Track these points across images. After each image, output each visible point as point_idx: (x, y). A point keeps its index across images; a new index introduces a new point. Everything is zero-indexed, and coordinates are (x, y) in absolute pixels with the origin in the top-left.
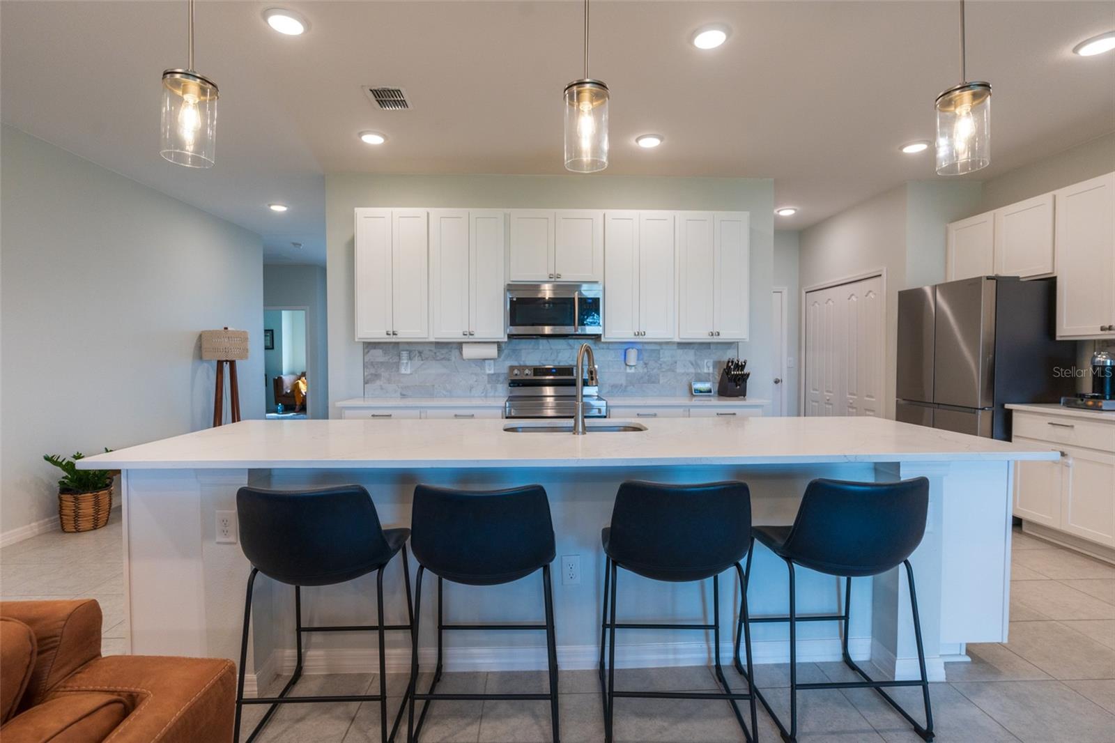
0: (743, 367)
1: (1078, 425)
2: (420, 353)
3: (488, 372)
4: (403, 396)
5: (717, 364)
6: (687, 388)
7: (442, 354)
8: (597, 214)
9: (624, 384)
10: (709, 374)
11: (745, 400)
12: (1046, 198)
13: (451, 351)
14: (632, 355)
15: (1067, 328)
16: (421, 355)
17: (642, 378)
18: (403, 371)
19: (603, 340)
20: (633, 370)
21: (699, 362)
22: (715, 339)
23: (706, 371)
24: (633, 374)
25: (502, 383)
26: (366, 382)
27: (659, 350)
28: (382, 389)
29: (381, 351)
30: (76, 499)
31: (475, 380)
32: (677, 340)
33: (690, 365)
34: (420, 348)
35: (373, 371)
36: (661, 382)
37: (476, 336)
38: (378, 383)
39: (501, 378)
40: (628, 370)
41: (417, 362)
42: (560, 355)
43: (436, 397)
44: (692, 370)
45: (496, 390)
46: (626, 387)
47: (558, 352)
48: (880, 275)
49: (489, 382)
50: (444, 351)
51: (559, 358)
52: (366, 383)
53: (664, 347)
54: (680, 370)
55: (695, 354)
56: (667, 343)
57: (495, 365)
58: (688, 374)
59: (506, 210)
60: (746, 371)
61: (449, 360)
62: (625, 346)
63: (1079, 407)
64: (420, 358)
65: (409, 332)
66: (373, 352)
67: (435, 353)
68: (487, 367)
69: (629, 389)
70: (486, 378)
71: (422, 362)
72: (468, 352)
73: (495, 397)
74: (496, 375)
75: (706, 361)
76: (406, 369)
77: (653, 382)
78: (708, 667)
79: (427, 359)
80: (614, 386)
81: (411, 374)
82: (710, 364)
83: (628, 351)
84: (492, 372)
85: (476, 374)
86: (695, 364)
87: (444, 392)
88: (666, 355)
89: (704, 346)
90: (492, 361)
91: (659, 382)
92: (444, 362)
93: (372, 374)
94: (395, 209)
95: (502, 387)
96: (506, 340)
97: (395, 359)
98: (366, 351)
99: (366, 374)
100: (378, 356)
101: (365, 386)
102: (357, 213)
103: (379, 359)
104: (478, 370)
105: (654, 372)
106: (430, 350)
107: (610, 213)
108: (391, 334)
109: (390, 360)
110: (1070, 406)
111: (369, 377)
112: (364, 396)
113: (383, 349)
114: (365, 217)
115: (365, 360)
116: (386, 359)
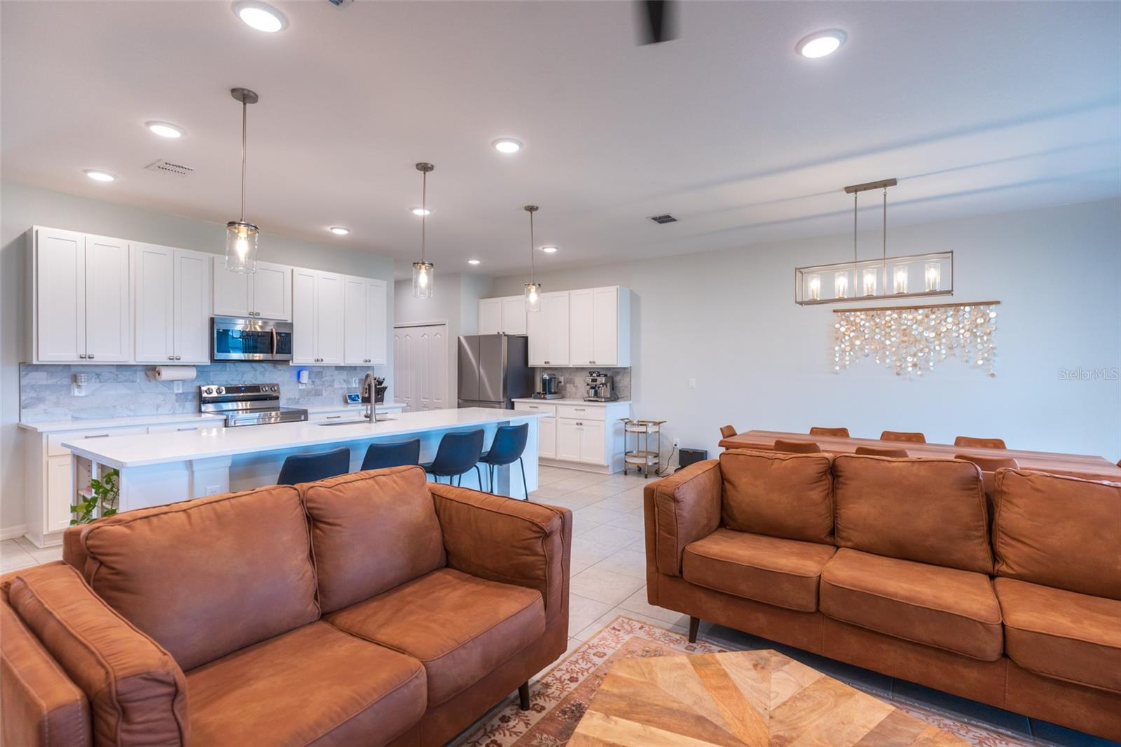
0: (382, 382)
2: (98, 375)
3: (176, 391)
4: (75, 419)
5: (363, 380)
6: (342, 398)
7: (125, 376)
8: (287, 268)
9: (297, 397)
10: (356, 388)
11: (382, 404)
13: (136, 373)
14: (305, 376)
15: (533, 361)
16: (99, 378)
17: (310, 392)
18: (76, 394)
19: (291, 364)
20: (304, 387)
21: (349, 379)
22: (367, 364)
23: (354, 386)
24: (303, 390)
25: (190, 401)
26: (21, 407)
27: (322, 372)
28: (47, 413)
29: (45, 373)
31: (163, 399)
32: (340, 365)
33: (343, 382)
34: (98, 370)
35: (32, 395)
36: (324, 395)
37: (182, 360)
38: (41, 406)
39: (190, 397)
40: (301, 387)
41: (96, 386)
42: (245, 376)
43: (118, 417)
45: (184, 408)
46: (299, 399)
47: (243, 373)
48: (445, 324)
49: (177, 401)
50: (127, 374)
51: (244, 379)
52: (25, 408)
54: (336, 386)
55: (347, 375)
57: (183, 386)
58: (342, 388)
59: (212, 255)
60: (383, 385)
61: (133, 382)
62: (300, 370)
63: (538, 398)
64: (98, 380)
65: (107, 355)
66: (33, 374)
67: (117, 375)
68: (177, 388)
69: (300, 401)
70: (174, 397)
71: (100, 384)
72: (166, 374)
73: (183, 413)
74: (185, 394)
75: (354, 379)
76: (81, 392)
77: (319, 395)
79: (107, 380)
81: (86, 396)
82: (357, 381)
83: (301, 373)
84: (181, 391)
85: (163, 394)
86: (347, 382)
87: (128, 412)
88: (327, 375)
89: (352, 369)
90: (181, 382)
91: (322, 395)
92: (127, 384)
93: (31, 398)
94: (89, 236)
95: (191, 406)
96: (209, 364)
97: (66, 381)
98: (22, 374)
99: (23, 398)
100: (40, 378)
101: (22, 411)
102: (37, 231)
103: (45, 382)
104: (166, 390)
105: (320, 387)
106: (111, 372)
107: (297, 270)
108: (85, 358)
109: (59, 383)
110: (535, 398)
111: (26, 402)
112: (20, 421)
113: (48, 372)
114: (49, 238)
115: (23, 383)
116: (52, 381)
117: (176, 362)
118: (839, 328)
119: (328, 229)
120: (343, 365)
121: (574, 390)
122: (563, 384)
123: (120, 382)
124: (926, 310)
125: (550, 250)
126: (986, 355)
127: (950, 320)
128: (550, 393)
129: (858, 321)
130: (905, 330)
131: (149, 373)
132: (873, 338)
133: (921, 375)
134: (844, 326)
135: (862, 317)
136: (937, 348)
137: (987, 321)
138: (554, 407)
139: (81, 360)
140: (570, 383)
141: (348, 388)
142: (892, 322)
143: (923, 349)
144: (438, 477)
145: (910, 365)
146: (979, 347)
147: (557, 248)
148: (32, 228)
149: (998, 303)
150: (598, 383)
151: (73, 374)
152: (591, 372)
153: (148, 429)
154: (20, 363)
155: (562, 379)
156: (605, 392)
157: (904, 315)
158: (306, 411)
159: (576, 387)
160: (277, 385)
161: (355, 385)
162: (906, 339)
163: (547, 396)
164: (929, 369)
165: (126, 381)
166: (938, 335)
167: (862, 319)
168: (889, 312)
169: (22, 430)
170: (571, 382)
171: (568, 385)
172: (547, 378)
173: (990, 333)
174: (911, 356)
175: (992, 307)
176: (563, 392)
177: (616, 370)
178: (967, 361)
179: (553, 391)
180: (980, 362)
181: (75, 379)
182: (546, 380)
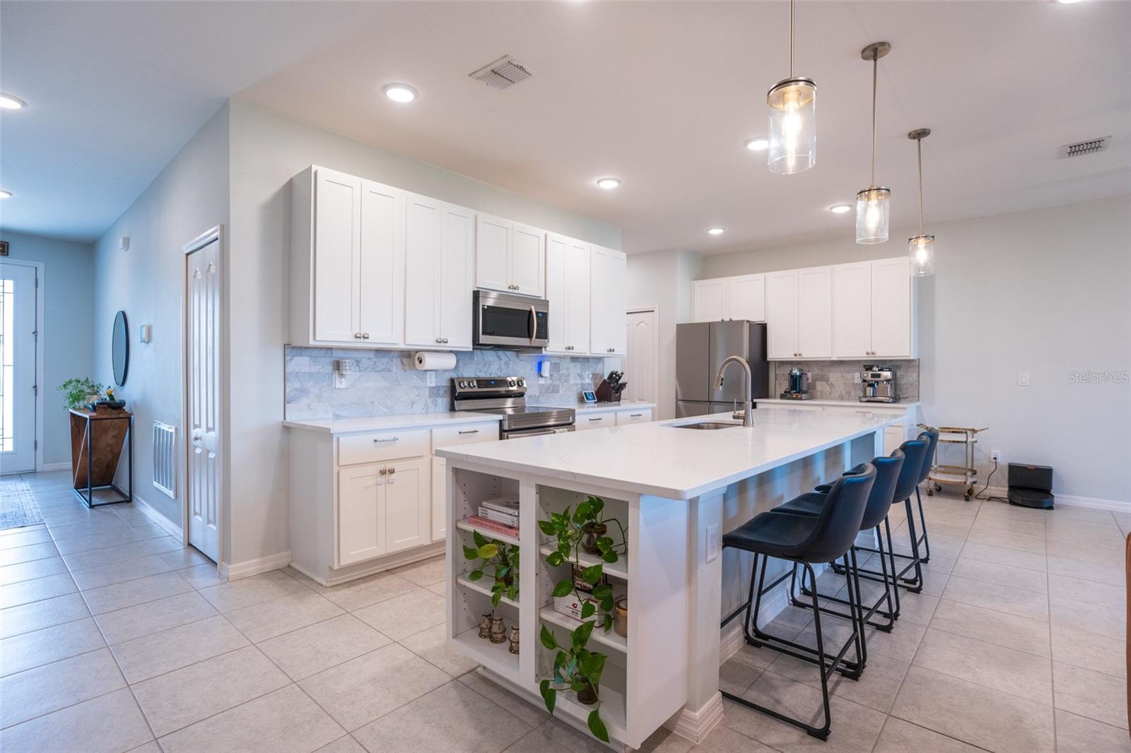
0: (620, 378)
2: (358, 362)
5: (595, 376)
7: (383, 364)
8: (541, 232)
9: (537, 395)
10: (588, 384)
12: (759, 276)
13: (392, 360)
14: (546, 368)
16: (358, 365)
18: (338, 384)
19: (545, 352)
20: (544, 381)
21: (583, 374)
24: (543, 385)
25: (442, 397)
26: (286, 399)
28: (309, 409)
29: (308, 358)
31: (416, 394)
33: (578, 376)
35: (297, 385)
37: (448, 344)
38: (305, 401)
39: (441, 392)
40: (542, 381)
41: (355, 374)
43: (376, 416)
44: (579, 382)
45: (436, 405)
46: (539, 396)
47: (491, 363)
48: (653, 311)
49: (430, 396)
50: (384, 360)
52: (288, 403)
53: (562, 360)
54: (572, 381)
55: (581, 368)
57: (436, 377)
58: (577, 384)
59: (475, 212)
60: (621, 382)
61: (390, 371)
62: (538, 359)
64: (357, 368)
65: (380, 335)
66: (298, 359)
67: (375, 362)
69: (541, 398)
70: (427, 392)
71: (360, 374)
72: (431, 362)
73: (435, 413)
74: (437, 388)
75: (587, 373)
77: (556, 392)
79: (366, 369)
80: (531, 397)
81: (347, 388)
82: (591, 376)
83: (543, 364)
84: (433, 385)
85: (418, 388)
86: (581, 376)
87: (385, 410)
88: (564, 369)
90: (434, 372)
92: (385, 373)
93: (296, 389)
94: (365, 181)
95: (444, 402)
96: (471, 349)
97: (328, 369)
98: (288, 358)
99: (287, 390)
100: (301, 363)
101: (287, 405)
102: (316, 173)
103: (306, 369)
105: (556, 383)
106: (369, 359)
107: (552, 235)
108: (360, 338)
109: (322, 371)
110: (784, 398)
111: (291, 394)
112: (285, 419)
113: (311, 357)
114: (328, 181)
115: (287, 371)
116: (315, 369)
117: (442, 347)
120: (588, 355)
121: (828, 388)
122: (813, 381)
123: (379, 371)
128: (802, 392)
131: (405, 360)
139: (354, 340)
141: (582, 384)
148: (311, 167)
150: (882, 379)
151: (337, 360)
152: (872, 365)
153: (431, 431)
154: (285, 345)
155: (809, 375)
156: (890, 390)
158: (574, 410)
159: (832, 385)
160: (523, 381)
161: (589, 381)
165: (383, 370)
169: (287, 429)
170: (824, 379)
172: (798, 374)
179: (803, 389)
181: (338, 366)
182: (796, 376)
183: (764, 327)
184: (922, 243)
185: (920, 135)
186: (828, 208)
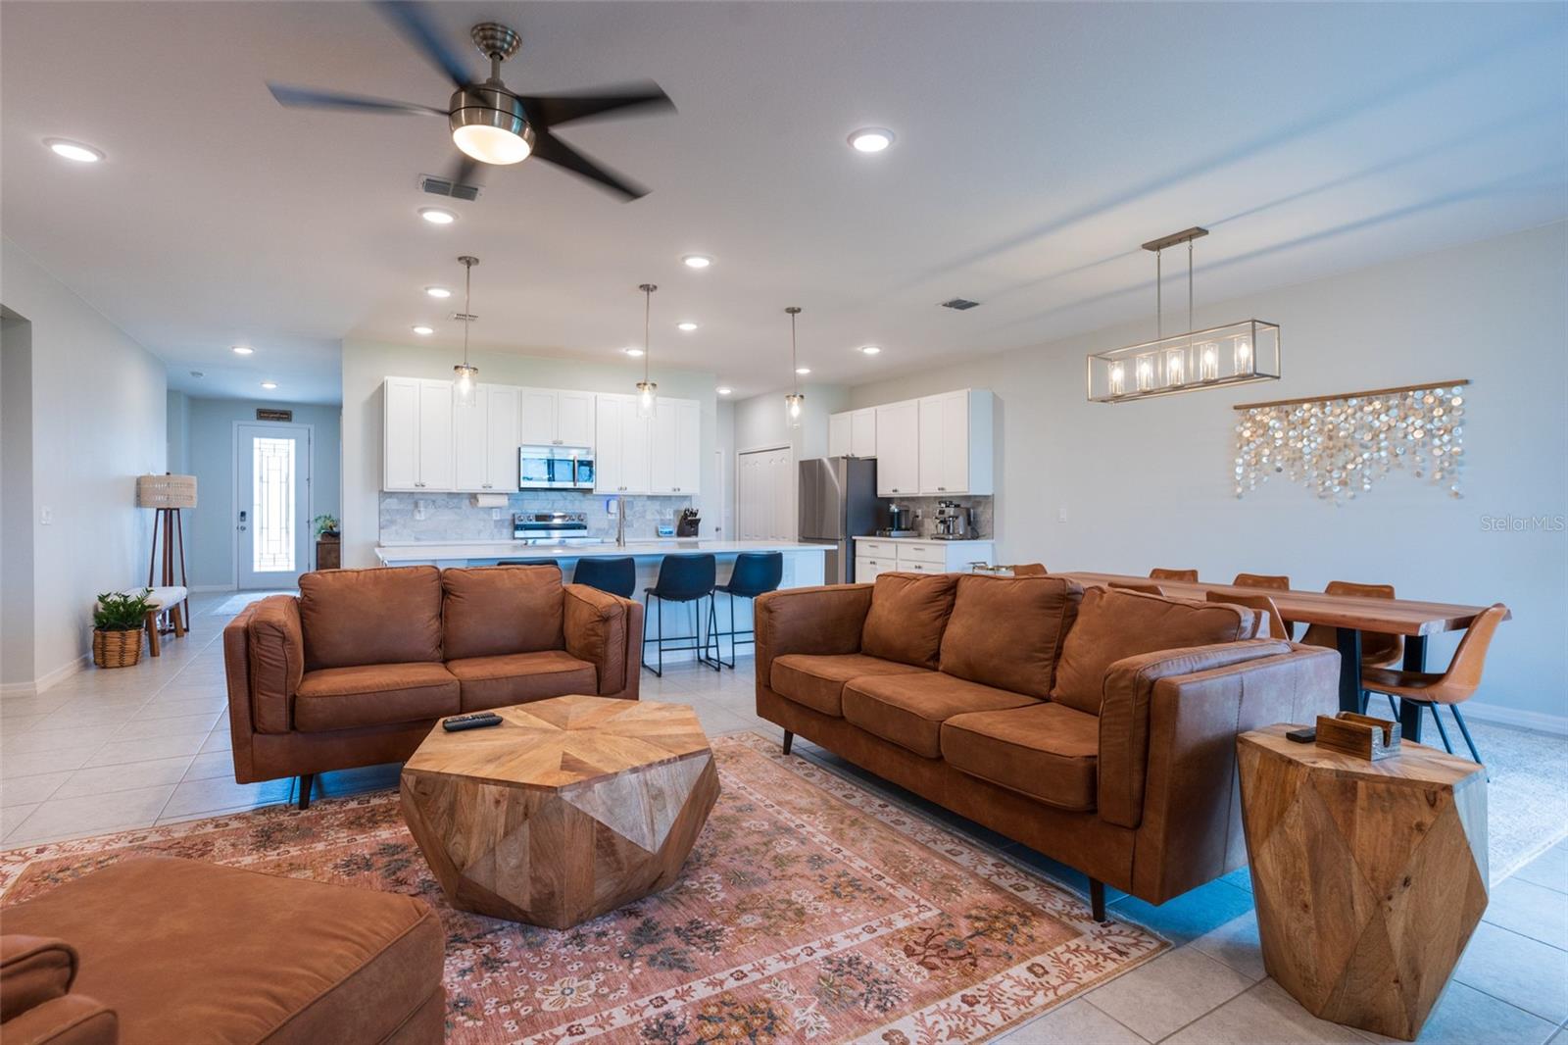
0: (696, 514)
1: (881, 545)
2: (434, 501)
3: (495, 518)
4: (417, 539)
5: (676, 512)
6: (654, 530)
7: (455, 503)
8: (591, 395)
9: (607, 527)
10: (671, 519)
12: (872, 409)
14: (614, 505)
15: (884, 490)
16: (434, 504)
18: (418, 517)
19: (594, 493)
20: (613, 517)
21: (663, 511)
22: (677, 493)
23: (668, 517)
24: (614, 520)
25: (508, 527)
26: (380, 528)
27: (634, 501)
28: (397, 534)
30: (123, 635)
31: (483, 524)
32: (649, 494)
33: (657, 513)
34: (433, 498)
35: (388, 517)
36: (635, 526)
37: (493, 488)
38: (394, 528)
39: (507, 524)
40: (611, 517)
41: (431, 510)
43: (448, 540)
45: (503, 534)
46: (609, 529)
47: (554, 502)
48: (788, 447)
49: (496, 527)
50: (455, 501)
51: (555, 507)
52: (383, 528)
53: (638, 499)
54: (649, 516)
55: (661, 505)
56: (639, 496)
57: (500, 512)
58: (655, 520)
59: (519, 388)
60: (697, 517)
61: (460, 508)
62: (608, 499)
63: (883, 536)
64: (433, 506)
65: (436, 483)
66: (388, 500)
67: (448, 502)
68: (494, 515)
69: (610, 532)
70: (492, 523)
71: (434, 510)
72: (483, 501)
73: (499, 537)
74: (501, 521)
75: (668, 510)
76: (421, 516)
77: (629, 527)
78: (694, 661)
79: (440, 507)
80: (599, 530)
81: (425, 520)
82: (672, 512)
83: (611, 502)
84: (498, 518)
85: (484, 520)
86: (660, 513)
88: (638, 505)
89: (667, 499)
91: (633, 526)
92: (456, 510)
93: (388, 520)
94: (423, 381)
95: (507, 531)
96: (517, 491)
97: (411, 507)
98: (381, 500)
99: (381, 520)
100: (393, 503)
102: (387, 381)
103: (395, 507)
104: (486, 516)
105: (632, 518)
106: (441, 499)
107: (600, 395)
108: (420, 486)
109: (405, 508)
110: (880, 535)
111: (384, 523)
113: (395, 499)
114: (396, 385)
115: (382, 507)
116: (402, 506)
117: (488, 491)
118: (1242, 432)
119: (624, 350)
120: (652, 494)
122: (920, 518)
124: (1360, 399)
125: (872, 351)
126: (1446, 464)
127: (1394, 412)
128: (899, 529)
129: (1266, 419)
130: (1330, 431)
131: (470, 501)
132: (1286, 444)
133: (1354, 497)
134: (1248, 429)
135: (1273, 414)
136: (1375, 455)
137: (1449, 410)
138: (894, 545)
139: (417, 488)
140: (928, 517)
142: (1313, 420)
143: (1355, 458)
144: (662, 600)
145: (1336, 482)
146: (1437, 452)
147: (880, 348)
148: (383, 378)
149: (1466, 382)
150: (946, 515)
151: (414, 500)
152: (941, 500)
154: (379, 491)
155: (919, 512)
156: (960, 526)
157: (1327, 410)
159: (928, 522)
160: (586, 514)
161: (671, 516)
162: (1331, 444)
163: (893, 533)
164: (1362, 488)
165: (456, 507)
166: (1375, 436)
167: (1272, 418)
168: (1306, 406)
171: (926, 520)
172: (896, 510)
173: (1451, 431)
174: (1339, 468)
175: (1456, 390)
176: (921, 529)
177: (977, 499)
178: (1419, 475)
179: (903, 527)
180: (1438, 476)
181: (416, 505)
182: (894, 513)
183: (875, 461)
184: (796, 402)
185: (793, 311)
186: (859, 349)
